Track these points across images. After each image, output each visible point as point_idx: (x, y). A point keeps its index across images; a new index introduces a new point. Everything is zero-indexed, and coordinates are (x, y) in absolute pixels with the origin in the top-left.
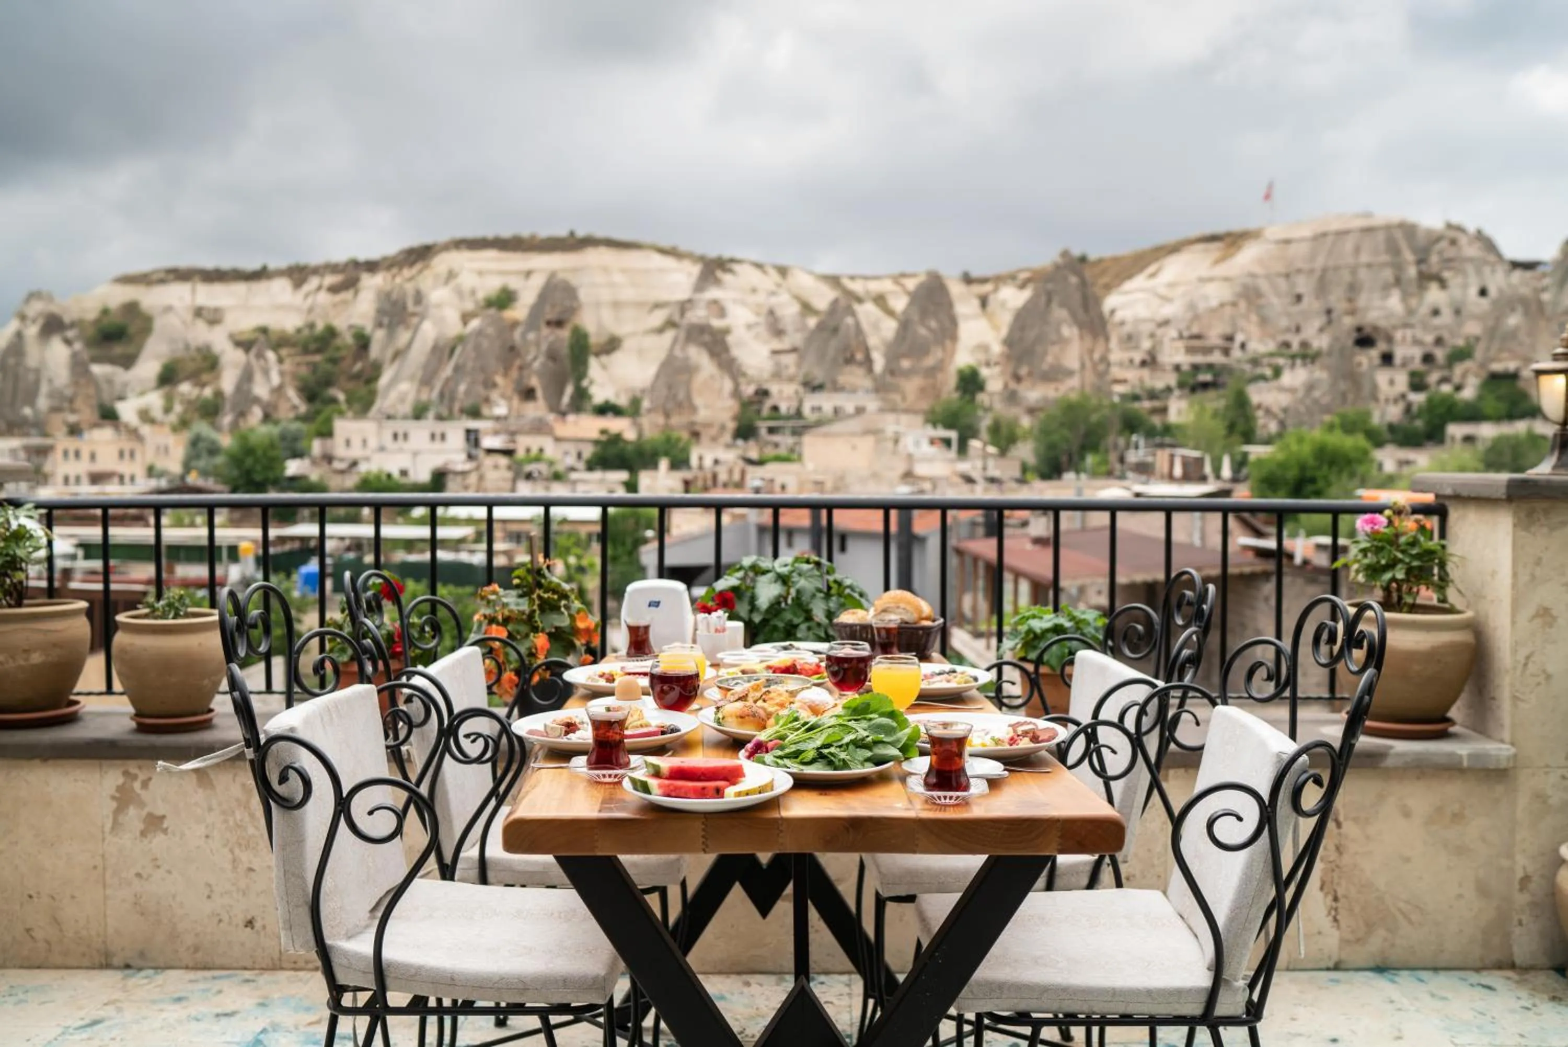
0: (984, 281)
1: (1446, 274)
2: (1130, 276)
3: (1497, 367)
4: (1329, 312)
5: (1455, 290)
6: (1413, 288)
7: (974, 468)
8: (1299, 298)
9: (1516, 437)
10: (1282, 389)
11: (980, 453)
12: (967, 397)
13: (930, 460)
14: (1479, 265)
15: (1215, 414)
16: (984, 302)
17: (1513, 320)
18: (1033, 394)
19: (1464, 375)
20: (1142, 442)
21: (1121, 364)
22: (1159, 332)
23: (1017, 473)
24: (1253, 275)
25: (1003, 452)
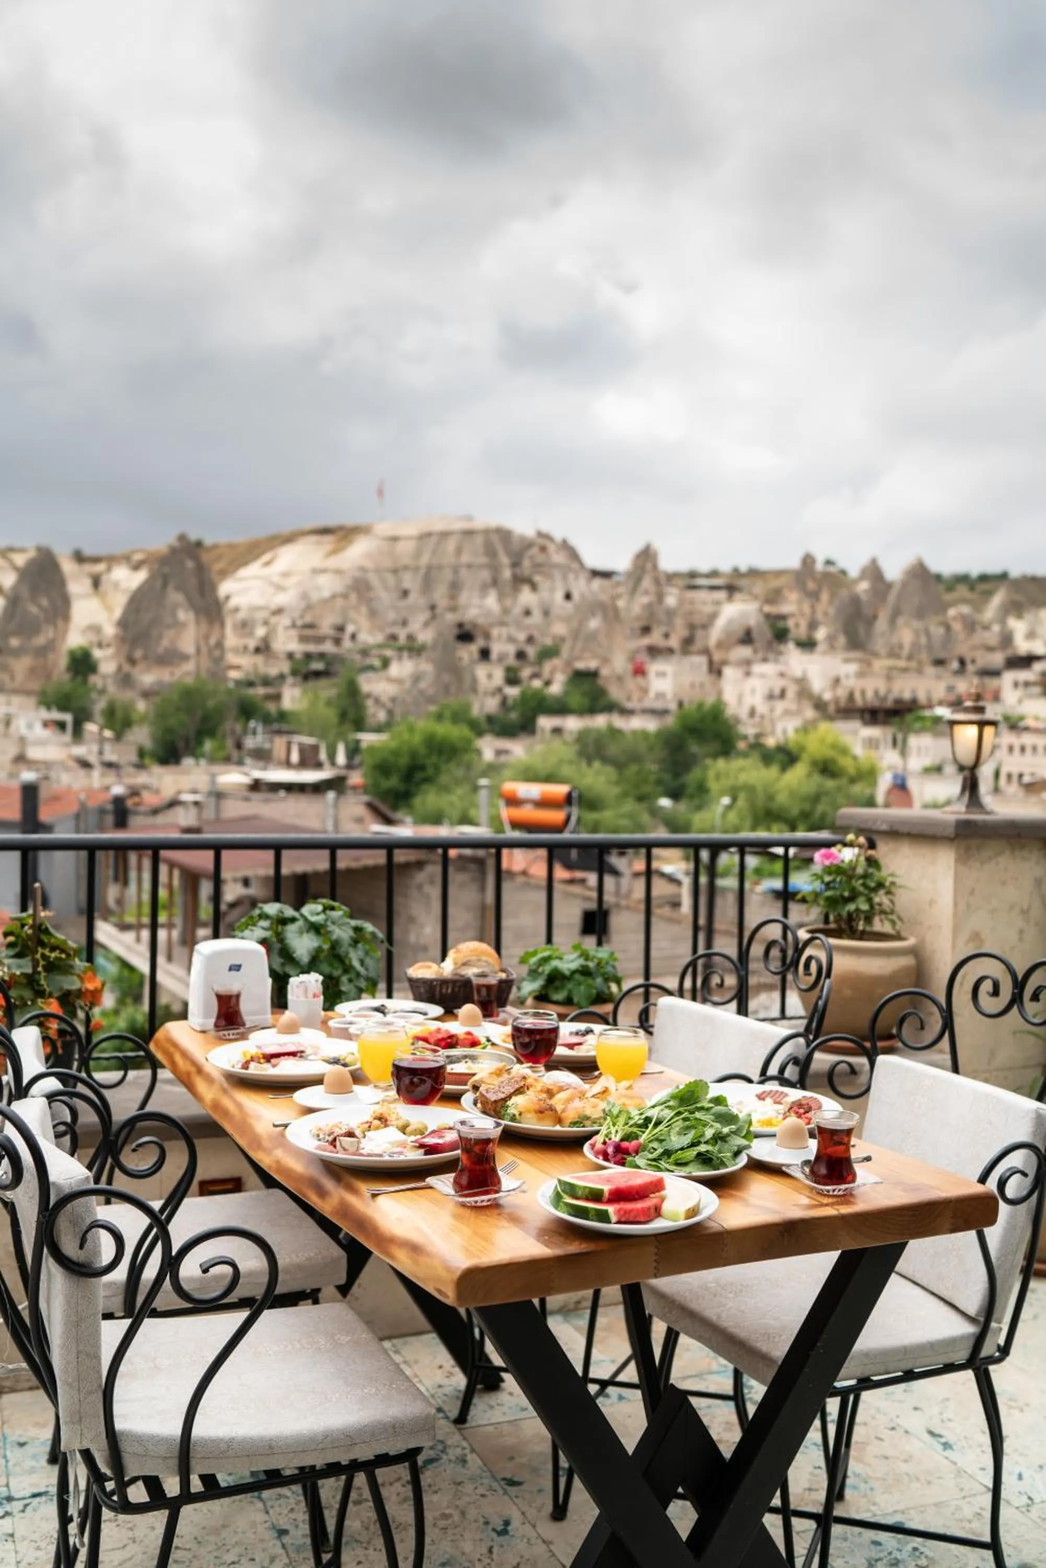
0: (96, 560)
1: (537, 578)
2: (245, 563)
3: (580, 665)
4: (433, 608)
5: (544, 594)
6: (508, 589)
7: (90, 752)
8: (405, 593)
9: (598, 731)
10: (390, 680)
11: (97, 737)
12: (79, 679)
13: (42, 743)
14: (565, 571)
15: (329, 703)
16: (96, 582)
17: (594, 623)
18: (148, 678)
19: (552, 672)
20: (260, 729)
21: (236, 651)
22: (273, 620)
23: (134, 758)
24: (362, 569)
25: (119, 737)
